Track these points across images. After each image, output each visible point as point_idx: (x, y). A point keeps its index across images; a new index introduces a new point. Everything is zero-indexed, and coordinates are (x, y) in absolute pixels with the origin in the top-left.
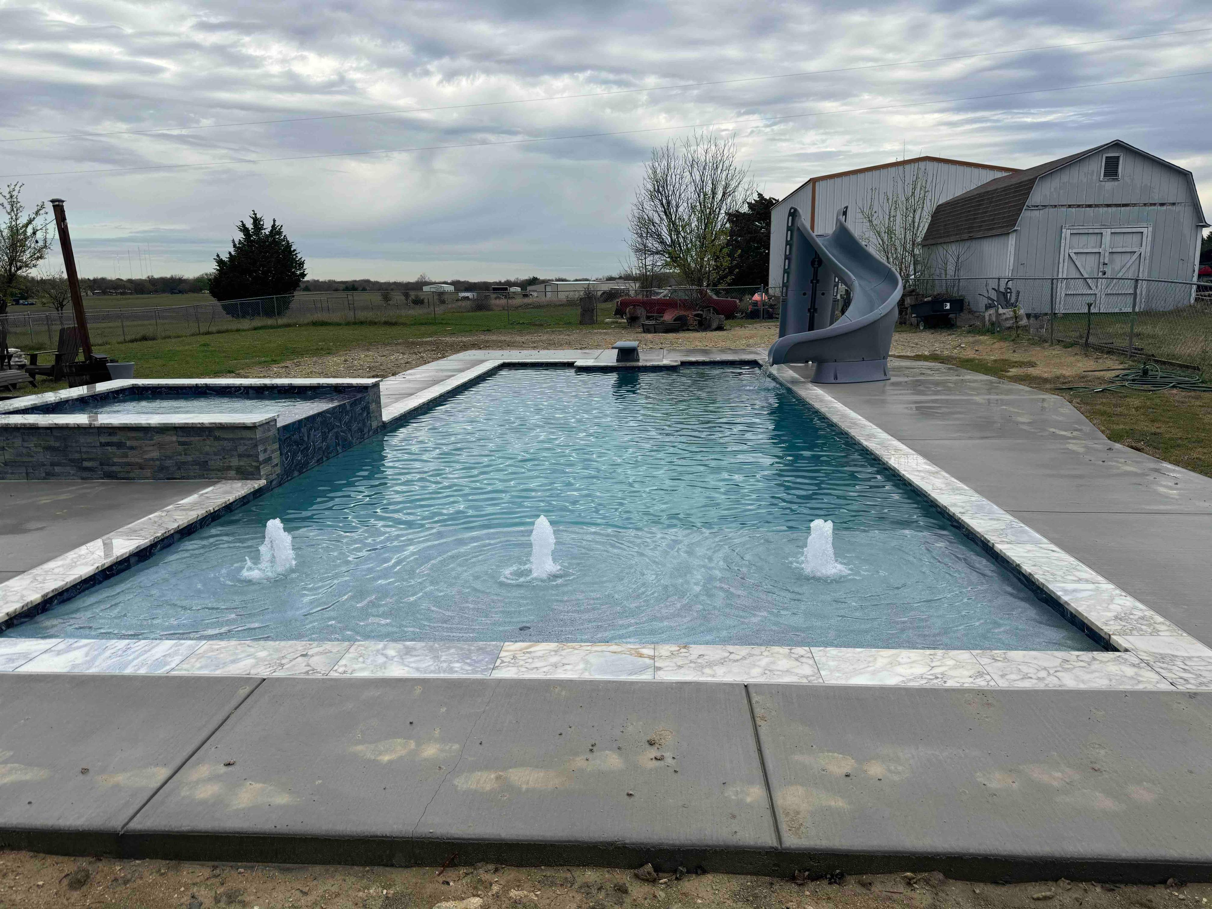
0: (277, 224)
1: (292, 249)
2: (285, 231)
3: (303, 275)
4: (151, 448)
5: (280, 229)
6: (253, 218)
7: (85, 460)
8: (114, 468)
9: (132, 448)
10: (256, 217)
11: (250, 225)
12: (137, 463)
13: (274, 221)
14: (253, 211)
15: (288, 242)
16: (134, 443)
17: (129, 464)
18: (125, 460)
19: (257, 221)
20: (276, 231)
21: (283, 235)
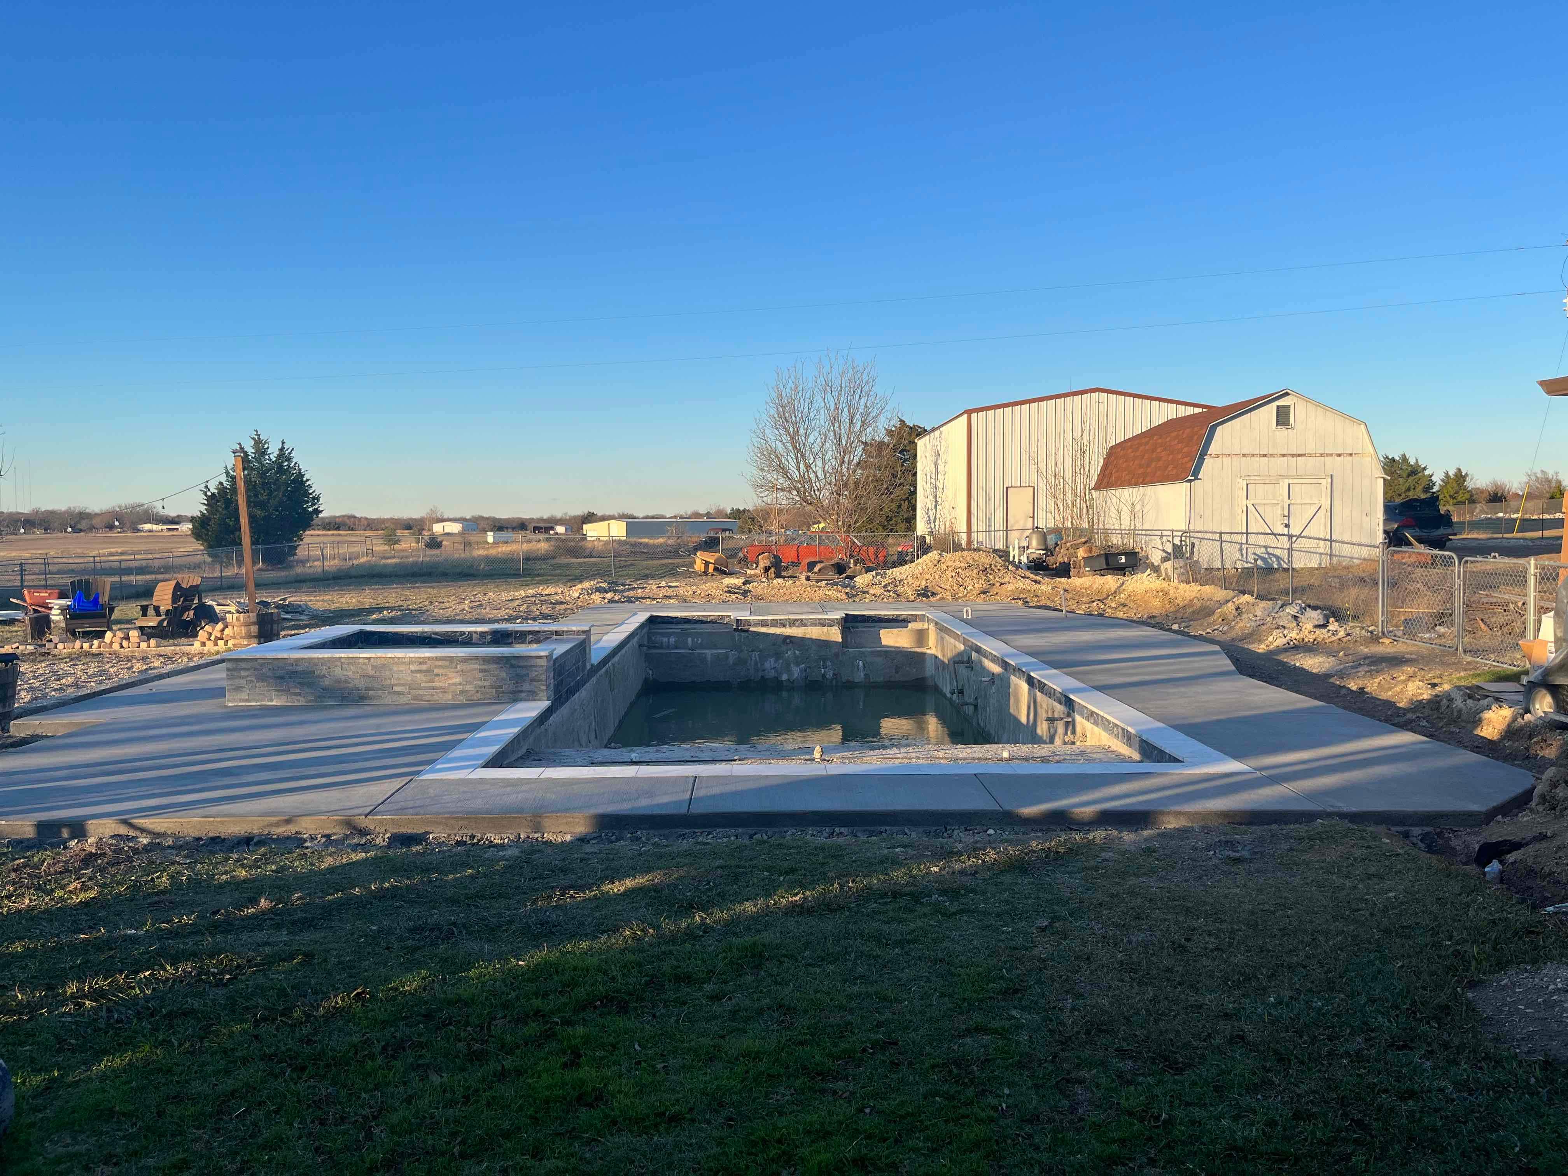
0: (286, 447)
1: (305, 479)
2: (296, 457)
3: (317, 512)
4: (454, 675)
5: (290, 453)
6: (254, 439)
7: (396, 685)
8: (421, 692)
9: (438, 675)
10: (259, 439)
11: (250, 450)
12: (441, 688)
13: (283, 443)
14: (256, 431)
15: (300, 470)
16: (440, 671)
17: (433, 688)
18: (431, 685)
19: (258, 442)
20: (284, 455)
21: (294, 461)
